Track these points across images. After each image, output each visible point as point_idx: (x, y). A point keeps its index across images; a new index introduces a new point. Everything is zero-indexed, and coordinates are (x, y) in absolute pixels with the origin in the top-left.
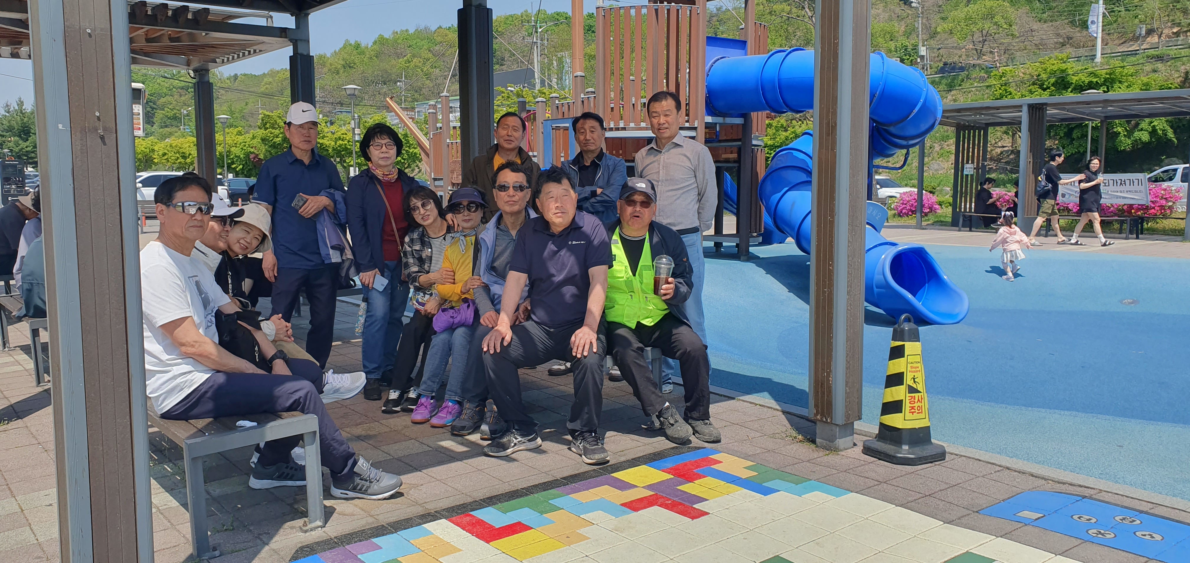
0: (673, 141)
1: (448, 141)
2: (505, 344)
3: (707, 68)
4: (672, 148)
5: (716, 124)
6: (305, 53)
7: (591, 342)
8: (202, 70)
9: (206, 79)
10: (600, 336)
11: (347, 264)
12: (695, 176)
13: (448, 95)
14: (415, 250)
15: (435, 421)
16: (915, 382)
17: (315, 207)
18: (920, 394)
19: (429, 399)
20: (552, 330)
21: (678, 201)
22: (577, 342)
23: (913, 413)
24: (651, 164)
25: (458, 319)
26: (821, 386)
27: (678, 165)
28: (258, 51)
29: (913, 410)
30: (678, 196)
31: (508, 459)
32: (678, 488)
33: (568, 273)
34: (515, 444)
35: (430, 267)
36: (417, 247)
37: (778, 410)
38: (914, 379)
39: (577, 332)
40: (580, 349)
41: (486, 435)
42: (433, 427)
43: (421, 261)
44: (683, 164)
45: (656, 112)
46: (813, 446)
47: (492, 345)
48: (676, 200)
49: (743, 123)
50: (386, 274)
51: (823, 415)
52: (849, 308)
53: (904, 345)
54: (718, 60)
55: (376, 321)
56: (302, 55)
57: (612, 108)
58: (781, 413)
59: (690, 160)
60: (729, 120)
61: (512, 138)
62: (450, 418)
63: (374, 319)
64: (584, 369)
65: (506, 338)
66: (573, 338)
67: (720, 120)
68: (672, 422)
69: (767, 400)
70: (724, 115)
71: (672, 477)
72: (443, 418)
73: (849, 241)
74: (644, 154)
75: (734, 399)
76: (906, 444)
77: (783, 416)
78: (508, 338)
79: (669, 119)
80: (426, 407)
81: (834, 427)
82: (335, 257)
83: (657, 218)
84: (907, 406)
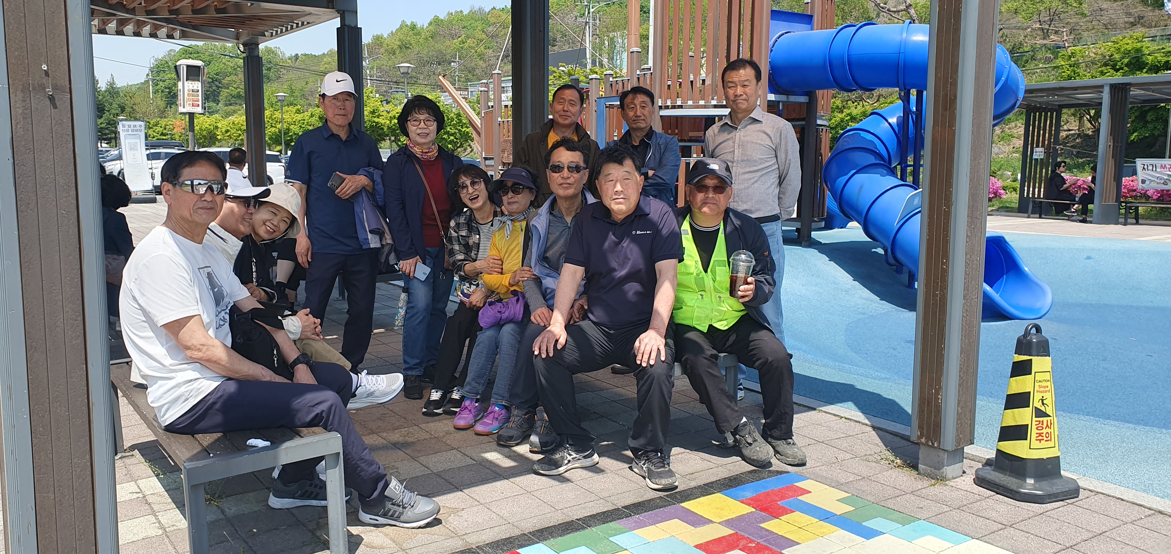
0: (751, 115)
1: (499, 119)
2: (559, 347)
3: (771, 43)
4: (750, 124)
5: (779, 102)
6: (353, 25)
7: (658, 349)
8: (251, 44)
9: (256, 54)
10: (668, 340)
11: (386, 249)
12: (776, 157)
13: (500, 72)
14: (462, 236)
15: (479, 428)
16: (1043, 404)
17: (353, 187)
18: (1049, 419)
19: (474, 402)
20: (612, 332)
21: (756, 185)
22: (642, 348)
23: (1040, 440)
24: (724, 142)
25: (507, 314)
26: (928, 405)
27: (756, 143)
28: (305, 23)
29: (1040, 438)
30: (756, 179)
31: (561, 479)
32: (762, 525)
33: (632, 267)
34: (569, 461)
35: (476, 255)
36: (464, 233)
37: (867, 425)
38: (1042, 400)
39: (642, 336)
40: (646, 357)
41: (536, 447)
42: (478, 434)
43: (468, 248)
44: (762, 143)
45: (732, 82)
46: (914, 472)
47: (544, 348)
48: (753, 184)
49: (807, 101)
50: (427, 261)
51: (928, 438)
52: (965, 314)
53: (1031, 360)
54: (783, 34)
55: (417, 313)
56: (349, 27)
57: (669, 86)
58: (870, 429)
59: (770, 138)
60: (793, 99)
61: (569, 114)
62: (496, 424)
63: (415, 311)
64: (651, 379)
65: (560, 341)
66: (637, 344)
67: (783, 98)
68: (750, 440)
69: (853, 412)
70: (787, 93)
71: (754, 510)
72: (488, 424)
73: (967, 236)
74: (716, 131)
75: (814, 409)
76: (1030, 477)
77: (874, 432)
78: (562, 341)
79: (747, 90)
80: (470, 411)
81: (941, 453)
82: (374, 242)
83: (732, 204)
84: (1033, 432)
